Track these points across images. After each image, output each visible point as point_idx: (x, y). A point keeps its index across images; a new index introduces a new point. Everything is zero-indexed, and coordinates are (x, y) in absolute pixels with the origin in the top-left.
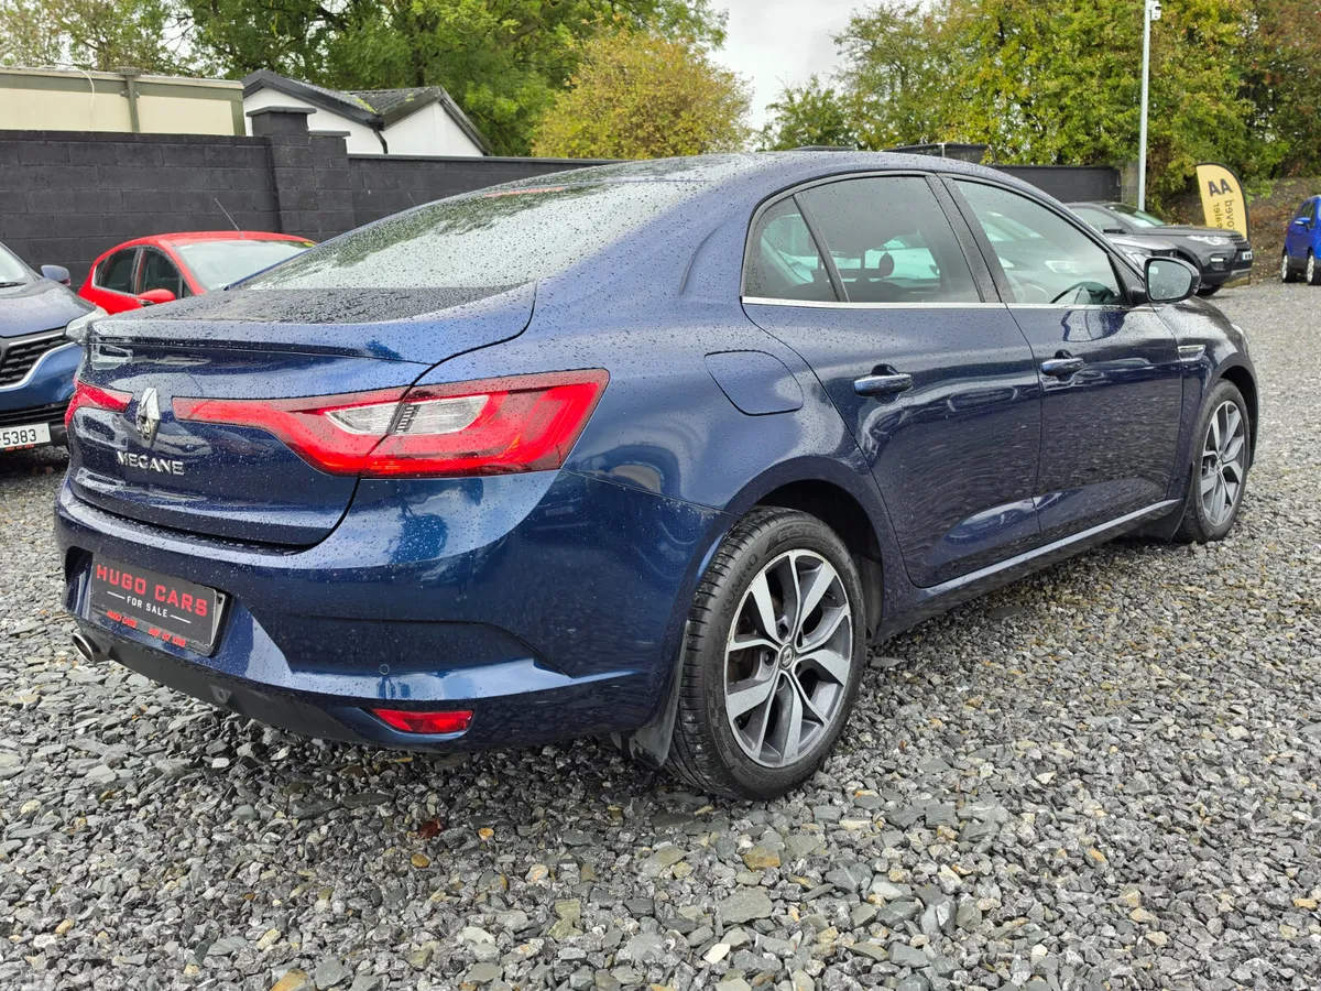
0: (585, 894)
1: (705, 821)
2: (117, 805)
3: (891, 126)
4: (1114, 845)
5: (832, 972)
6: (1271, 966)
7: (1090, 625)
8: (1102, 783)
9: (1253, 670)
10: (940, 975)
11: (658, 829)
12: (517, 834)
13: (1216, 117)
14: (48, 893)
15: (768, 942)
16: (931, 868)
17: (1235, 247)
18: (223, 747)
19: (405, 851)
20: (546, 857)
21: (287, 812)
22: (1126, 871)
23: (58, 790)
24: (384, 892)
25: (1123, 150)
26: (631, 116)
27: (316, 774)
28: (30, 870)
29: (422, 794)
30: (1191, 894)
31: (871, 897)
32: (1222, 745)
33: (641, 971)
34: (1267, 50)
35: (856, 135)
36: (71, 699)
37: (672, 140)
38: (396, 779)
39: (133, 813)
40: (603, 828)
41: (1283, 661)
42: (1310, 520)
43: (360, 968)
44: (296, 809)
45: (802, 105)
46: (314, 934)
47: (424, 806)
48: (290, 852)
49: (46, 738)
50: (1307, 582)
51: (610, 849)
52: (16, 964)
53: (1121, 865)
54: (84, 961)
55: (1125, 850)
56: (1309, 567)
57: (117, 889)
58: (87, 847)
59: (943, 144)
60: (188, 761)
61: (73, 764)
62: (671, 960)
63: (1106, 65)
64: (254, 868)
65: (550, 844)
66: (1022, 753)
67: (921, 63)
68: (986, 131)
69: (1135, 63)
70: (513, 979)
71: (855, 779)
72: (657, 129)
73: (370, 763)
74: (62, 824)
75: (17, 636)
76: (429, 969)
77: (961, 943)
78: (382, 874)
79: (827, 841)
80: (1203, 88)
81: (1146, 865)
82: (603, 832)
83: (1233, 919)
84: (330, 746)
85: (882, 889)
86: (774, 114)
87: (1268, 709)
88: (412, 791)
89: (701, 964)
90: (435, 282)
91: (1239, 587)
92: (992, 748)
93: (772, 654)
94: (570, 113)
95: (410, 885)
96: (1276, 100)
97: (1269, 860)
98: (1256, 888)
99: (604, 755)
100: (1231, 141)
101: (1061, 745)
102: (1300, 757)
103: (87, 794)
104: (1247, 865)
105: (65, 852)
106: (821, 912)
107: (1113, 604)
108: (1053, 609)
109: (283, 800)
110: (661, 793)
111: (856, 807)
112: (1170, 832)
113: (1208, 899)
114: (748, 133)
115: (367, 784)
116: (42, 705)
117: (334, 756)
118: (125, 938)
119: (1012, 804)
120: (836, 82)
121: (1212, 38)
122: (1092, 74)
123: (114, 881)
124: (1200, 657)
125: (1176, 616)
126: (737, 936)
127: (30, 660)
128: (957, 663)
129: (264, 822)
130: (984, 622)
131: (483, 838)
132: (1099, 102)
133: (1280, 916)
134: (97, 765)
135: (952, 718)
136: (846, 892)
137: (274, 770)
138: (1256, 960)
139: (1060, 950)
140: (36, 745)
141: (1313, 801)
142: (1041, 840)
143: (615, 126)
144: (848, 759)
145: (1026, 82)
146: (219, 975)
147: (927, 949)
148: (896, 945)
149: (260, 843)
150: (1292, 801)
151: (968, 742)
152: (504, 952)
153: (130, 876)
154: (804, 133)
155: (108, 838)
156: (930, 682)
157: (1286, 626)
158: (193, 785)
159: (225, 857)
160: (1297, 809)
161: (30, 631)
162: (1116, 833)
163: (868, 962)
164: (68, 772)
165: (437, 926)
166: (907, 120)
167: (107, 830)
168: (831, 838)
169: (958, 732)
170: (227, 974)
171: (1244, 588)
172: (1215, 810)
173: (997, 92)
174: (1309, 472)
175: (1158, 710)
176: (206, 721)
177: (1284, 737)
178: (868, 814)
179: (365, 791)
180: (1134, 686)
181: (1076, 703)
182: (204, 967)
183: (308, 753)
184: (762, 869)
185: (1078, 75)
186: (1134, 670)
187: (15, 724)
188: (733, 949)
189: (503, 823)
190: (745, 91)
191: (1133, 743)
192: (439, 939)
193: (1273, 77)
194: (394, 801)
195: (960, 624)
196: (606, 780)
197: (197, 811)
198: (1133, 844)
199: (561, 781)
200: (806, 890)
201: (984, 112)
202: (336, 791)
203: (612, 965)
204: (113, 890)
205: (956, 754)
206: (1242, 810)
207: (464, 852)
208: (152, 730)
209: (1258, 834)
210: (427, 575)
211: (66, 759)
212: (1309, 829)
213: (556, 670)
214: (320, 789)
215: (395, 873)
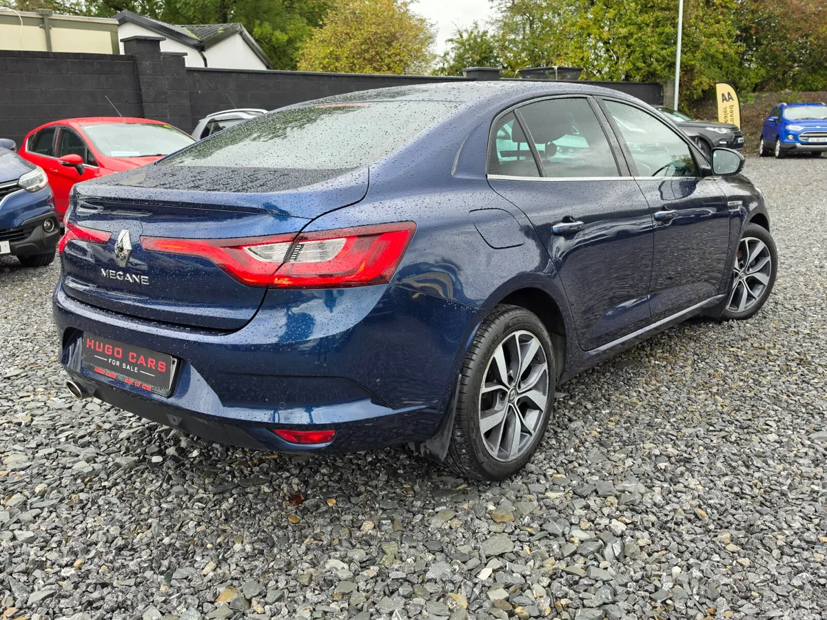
0: (398, 538)
1: (464, 493)
2: (96, 486)
3: (523, 55)
4: (710, 506)
5: (556, 584)
6: (812, 577)
7: (675, 372)
8: (698, 469)
9: (776, 400)
10: (620, 585)
11: (436, 498)
12: (350, 502)
13: (722, 53)
14: (64, 542)
15: (515, 567)
16: (605, 521)
17: (734, 135)
18: (157, 449)
19: (283, 513)
20: (371, 516)
21: (205, 490)
22: (720, 522)
23: (56, 477)
24: (275, 539)
25: (665, 73)
26: (362, 44)
27: (219, 466)
28: (49, 527)
29: (287, 478)
30: (760, 535)
31: (572, 539)
32: (764, 445)
33: (441, 585)
34: (753, 12)
35: (501, 60)
36: (52, 419)
37: (387, 61)
38: (269, 468)
39: (108, 491)
40: (403, 498)
41: (793, 394)
42: (798, 307)
43: (269, 585)
44: (210, 488)
45: (468, 40)
46: (237, 565)
47: (290, 485)
48: (212, 515)
49: (42, 444)
50: (801, 345)
51: (408, 511)
52: (53, 586)
53: (716, 518)
54: (96, 584)
55: (717, 509)
56: (801, 336)
57: (107, 538)
58: (83, 513)
59: (556, 67)
60: (136, 458)
61: (63, 461)
62: (458, 578)
63: (656, 20)
64: (192, 524)
65: (372, 509)
66: (648, 451)
67: (542, 15)
68: (582, 59)
69: (674, 19)
70: (364, 591)
71: (551, 468)
72: (377, 53)
73: (251, 459)
74: (63, 499)
75: (9, 378)
76: (312, 585)
77: (629, 566)
78: (272, 528)
79: (539, 505)
80: (714, 35)
81: (730, 518)
82: (403, 501)
83: (787, 550)
84: (225, 449)
85: (578, 534)
86: (450, 45)
87: (788, 423)
88: (281, 476)
89: (476, 581)
90: (301, 164)
91: (761, 348)
92: (630, 448)
93: (504, 393)
94: (322, 41)
95: (291, 534)
96: (758, 43)
97: (801, 514)
98: (797, 531)
99: (395, 454)
100: (731, 68)
101: (670, 446)
102: (811, 452)
103: (75, 480)
104: (789, 518)
105: (69, 516)
106: (543, 549)
107: (688, 359)
108: (653, 362)
109: (201, 482)
110: (435, 476)
111: (554, 484)
112: (742, 498)
113: (770, 538)
114: (435, 57)
115: (252, 472)
116: (34, 423)
117: (228, 455)
118: (118, 569)
119: (647, 482)
120: (489, 26)
121: (721, 4)
122: (648, 25)
123: (104, 534)
124: (744, 391)
125: (726, 366)
126: (495, 563)
127: (21, 394)
128: (600, 396)
129: (191, 496)
130: (612, 370)
131: (330, 505)
132: (652, 43)
133: (813, 548)
134: (79, 461)
135: (602, 430)
136: (556, 536)
137: (192, 463)
138: (804, 574)
139: (689, 569)
140: (36, 448)
141: (822, 478)
142: (668, 504)
143: (351, 50)
144: (543, 455)
145: (606, 29)
146: (182, 591)
147: (610, 569)
148: (591, 568)
149: (192, 509)
150: (809, 479)
151: (614, 444)
152: (356, 574)
153: (114, 530)
154: (469, 58)
155: (95, 507)
156: (586, 407)
157: (792, 373)
158: (142, 473)
159: (172, 518)
160: (813, 483)
161: (16, 376)
162: (710, 499)
163: (577, 578)
164: (60, 466)
165: (312, 559)
166: (533, 51)
167: (94, 502)
168: (542, 504)
169: (607, 438)
170: (187, 591)
171: (764, 349)
172: (766, 484)
173: (589, 35)
174: (792, 277)
175: (724, 424)
176: (142, 433)
177: (800, 440)
178: (562, 489)
179: (252, 476)
180: (708, 410)
181: (674, 419)
182: (171, 586)
183: (211, 453)
184: (504, 522)
185: (639, 25)
186: (706, 400)
187: (19, 435)
188: (494, 571)
189: (340, 496)
190: (432, 30)
191: (712, 444)
192: (314, 567)
193: (757, 29)
194: (271, 482)
195: (598, 372)
196: (399, 469)
197: (148, 490)
198: (722, 505)
199: (371, 469)
200: (531, 535)
201: (581, 48)
202: (234, 476)
203: (423, 582)
204: (105, 539)
205: (608, 451)
206: (782, 484)
207: (320, 513)
208: (109, 438)
209: (793, 499)
210: (302, 347)
211: (57, 457)
212: (822, 496)
213: (384, 405)
214: (223, 475)
215: (279, 526)
